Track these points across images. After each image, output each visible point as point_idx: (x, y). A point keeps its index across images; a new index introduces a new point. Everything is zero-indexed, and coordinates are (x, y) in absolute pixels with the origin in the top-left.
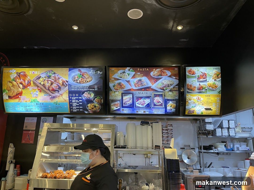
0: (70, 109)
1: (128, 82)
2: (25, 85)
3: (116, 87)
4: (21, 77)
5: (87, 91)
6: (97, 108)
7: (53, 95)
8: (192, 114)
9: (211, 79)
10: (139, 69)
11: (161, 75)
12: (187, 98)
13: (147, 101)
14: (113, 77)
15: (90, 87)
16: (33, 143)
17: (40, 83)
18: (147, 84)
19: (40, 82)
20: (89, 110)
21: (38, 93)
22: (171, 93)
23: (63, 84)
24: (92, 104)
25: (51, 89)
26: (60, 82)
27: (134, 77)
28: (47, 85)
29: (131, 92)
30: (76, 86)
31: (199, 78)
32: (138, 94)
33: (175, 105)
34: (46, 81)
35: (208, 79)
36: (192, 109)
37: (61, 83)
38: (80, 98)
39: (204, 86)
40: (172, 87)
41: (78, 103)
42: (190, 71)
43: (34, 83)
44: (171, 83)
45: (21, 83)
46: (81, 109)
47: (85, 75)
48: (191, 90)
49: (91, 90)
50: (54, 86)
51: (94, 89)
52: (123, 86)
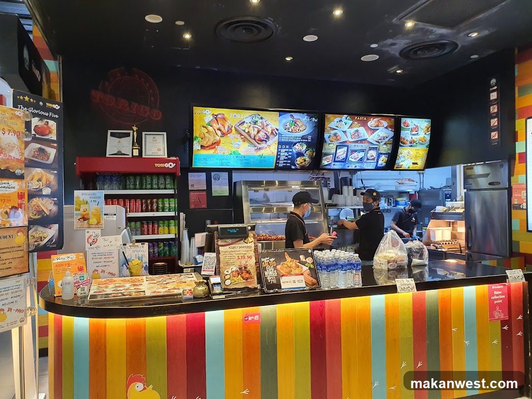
0: (276, 163)
1: (345, 132)
2: (224, 131)
3: (331, 139)
4: (219, 121)
5: (299, 142)
6: (306, 162)
7: (259, 146)
8: (400, 169)
9: (422, 132)
10: (356, 118)
11: (378, 126)
12: (399, 152)
13: (361, 155)
14: (329, 126)
15: (303, 138)
16: (206, 207)
17: (244, 131)
18: (364, 136)
19: (244, 129)
20: (297, 165)
21: (241, 142)
22: (385, 146)
23: (272, 133)
24: (303, 158)
25: (257, 138)
26: (268, 130)
27: (351, 127)
28: (253, 133)
29: (346, 144)
30: (288, 136)
31: (412, 131)
32: (353, 147)
33: (387, 159)
34: (252, 128)
35: (419, 132)
36: (401, 164)
37: (270, 132)
38: (290, 150)
39: (415, 140)
40: (387, 140)
41: (287, 156)
42: (405, 123)
43: (236, 130)
44: (387, 135)
45: (219, 129)
46: (289, 163)
47: (298, 123)
48: (404, 143)
49: (304, 140)
50: (262, 135)
51: (307, 139)
52: (339, 138)
